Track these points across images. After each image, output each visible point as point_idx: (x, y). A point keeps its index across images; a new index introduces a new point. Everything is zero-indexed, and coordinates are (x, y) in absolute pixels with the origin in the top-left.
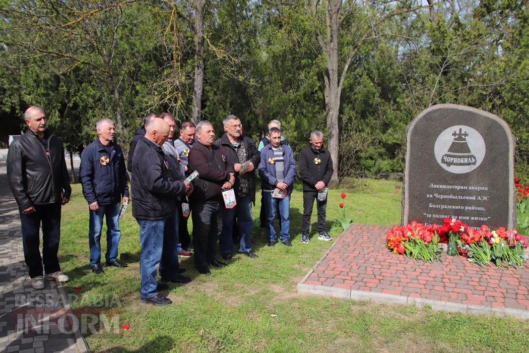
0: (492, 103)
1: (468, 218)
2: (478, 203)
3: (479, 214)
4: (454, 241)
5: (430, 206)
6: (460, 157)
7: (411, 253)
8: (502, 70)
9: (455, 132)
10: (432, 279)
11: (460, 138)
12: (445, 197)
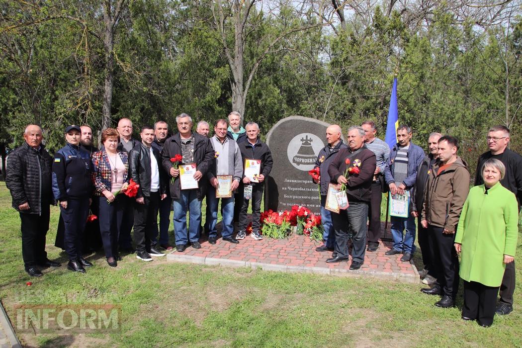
1: (314, 206)
4: (300, 224)
5: (285, 196)
6: (307, 158)
7: (266, 234)
9: (303, 138)
10: (273, 250)
12: (296, 189)
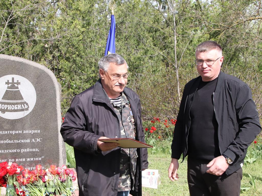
0: (52, 55)
1: (24, 160)
2: (33, 145)
3: (34, 155)
4: (11, 183)
6: (14, 104)
8: (59, 28)
9: (8, 81)
11: (13, 86)
